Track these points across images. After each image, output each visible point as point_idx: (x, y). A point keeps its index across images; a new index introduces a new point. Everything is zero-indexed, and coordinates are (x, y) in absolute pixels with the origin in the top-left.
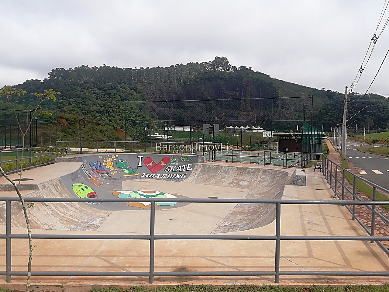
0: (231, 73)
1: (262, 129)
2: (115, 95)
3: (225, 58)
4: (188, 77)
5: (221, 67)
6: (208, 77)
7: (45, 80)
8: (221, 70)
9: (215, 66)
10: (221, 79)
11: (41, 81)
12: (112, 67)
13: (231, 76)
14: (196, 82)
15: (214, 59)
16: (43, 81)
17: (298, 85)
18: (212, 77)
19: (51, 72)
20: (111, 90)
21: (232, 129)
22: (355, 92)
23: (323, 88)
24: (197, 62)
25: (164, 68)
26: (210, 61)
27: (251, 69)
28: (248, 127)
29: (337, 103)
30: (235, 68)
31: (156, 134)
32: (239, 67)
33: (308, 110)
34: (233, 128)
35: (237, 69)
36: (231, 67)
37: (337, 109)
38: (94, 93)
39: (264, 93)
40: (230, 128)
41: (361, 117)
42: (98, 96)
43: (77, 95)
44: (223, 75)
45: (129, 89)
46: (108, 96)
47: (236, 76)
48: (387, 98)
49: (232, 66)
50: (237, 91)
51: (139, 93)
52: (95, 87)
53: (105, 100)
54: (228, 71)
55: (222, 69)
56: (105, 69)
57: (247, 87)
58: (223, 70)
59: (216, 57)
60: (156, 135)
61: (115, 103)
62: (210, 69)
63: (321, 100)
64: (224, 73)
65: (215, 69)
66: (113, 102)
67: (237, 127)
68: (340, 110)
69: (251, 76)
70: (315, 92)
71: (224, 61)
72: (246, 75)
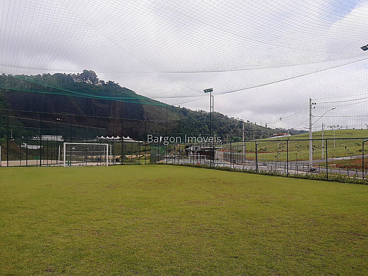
0: (100, 86)
1: (131, 140)
3: (94, 72)
4: (56, 87)
5: (89, 80)
6: (78, 88)
8: (90, 83)
9: (83, 78)
10: (91, 91)
13: (100, 89)
15: (83, 72)
17: (159, 102)
18: (81, 89)
21: (104, 139)
22: (203, 110)
23: (179, 106)
24: (65, 73)
25: (29, 76)
26: (78, 74)
27: (118, 85)
28: (118, 138)
29: (190, 119)
30: (102, 82)
32: (108, 81)
35: (105, 83)
36: (99, 81)
37: (191, 123)
39: (131, 107)
40: (101, 139)
41: (208, 130)
47: (105, 90)
54: (96, 85)
55: (90, 82)
58: (92, 83)
59: (84, 70)
60: (24, 145)
62: (78, 80)
63: (178, 116)
64: (93, 86)
65: (84, 81)
67: (108, 138)
68: (193, 124)
69: (119, 90)
70: (172, 108)
71: (92, 75)
72: (114, 90)
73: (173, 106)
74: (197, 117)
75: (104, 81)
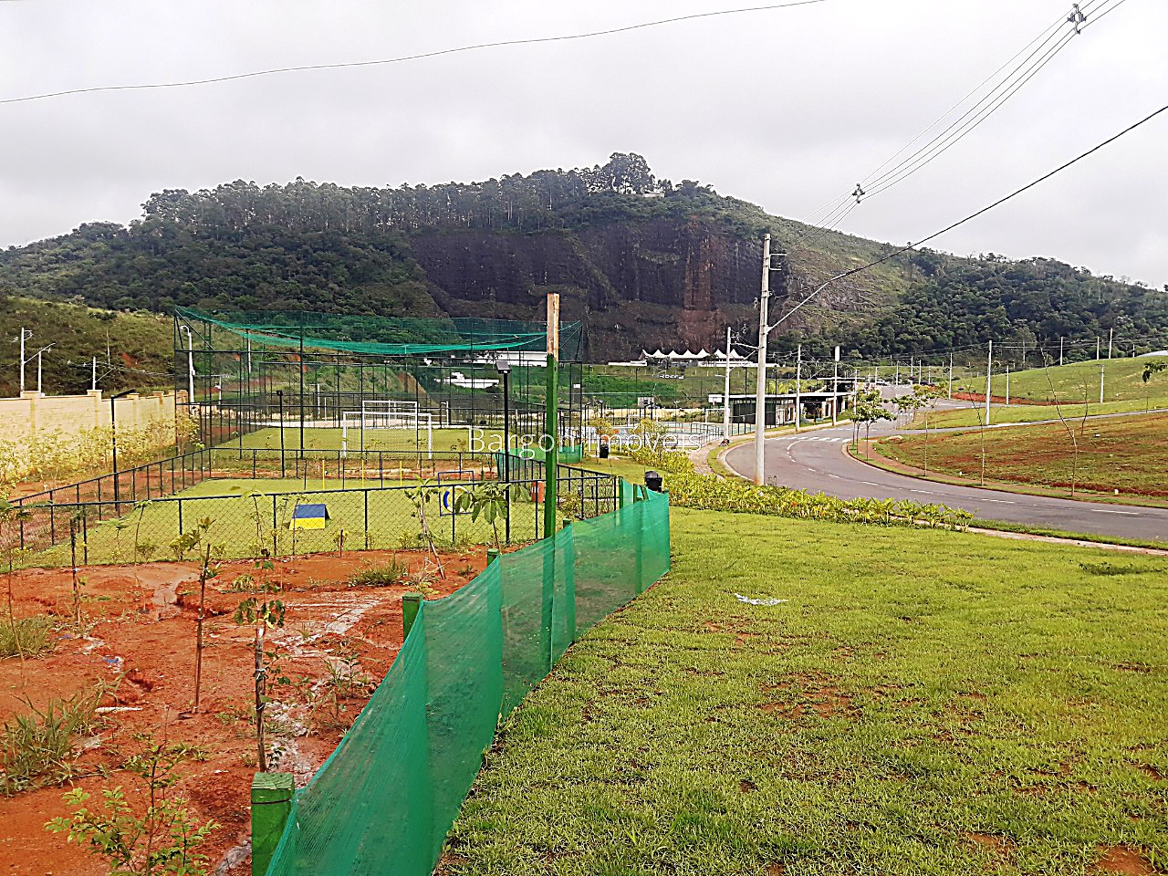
0: (656, 200)
1: (741, 360)
2: (333, 265)
3: (639, 156)
4: (538, 212)
5: (628, 184)
6: (593, 212)
7: (135, 225)
8: (630, 192)
9: (611, 178)
10: (630, 217)
11: (121, 226)
12: (320, 185)
13: (654, 211)
14: (559, 226)
15: (609, 161)
16: (129, 229)
17: (841, 233)
18: (603, 213)
19: (151, 200)
20: (322, 253)
21: (662, 359)
22: (996, 255)
23: (910, 243)
24: (560, 169)
25: (467, 186)
26: (597, 166)
27: (712, 190)
28: (703, 354)
29: (946, 285)
30: (665, 184)
31: (453, 374)
32: (680, 182)
33: (868, 306)
34: (664, 356)
35: (674, 188)
36: (657, 183)
37: (945, 301)
38: (274, 261)
39: (747, 257)
40: (654, 358)
41: (1006, 323)
42: (287, 268)
43: (228, 268)
44: (634, 205)
45: (371, 247)
46: (315, 269)
47: (669, 209)
48: (1078, 269)
49: (659, 181)
50: (672, 251)
51: (401, 258)
52: (276, 244)
53: (310, 281)
54: (647, 195)
55: (630, 188)
56: (301, 189)
57: (700, 240)
58: (635, 192)
59: (614, 154)
60: (455, 377)
61: (337, 288)
62: (597, 187)
63: (902, 276)
64: (636, 200)
65: (612, 188)
66: (331, 285)
67: (673, 355)
68: (953, 303)
69: (710, 208)
70: (886, 254)
71: (635, 166)
72: (697, 207)
73: (887, 246)
74: (972, 279)
75: (669, 182)
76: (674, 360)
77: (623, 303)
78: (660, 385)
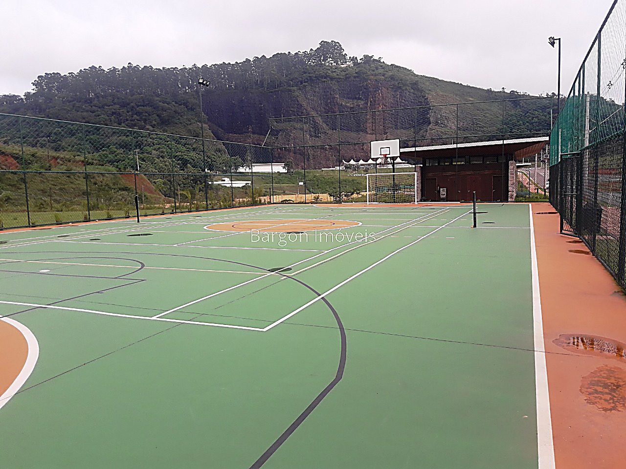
0: (348, 68)
1: (404, 163)
2: (149, 115)
3: (337, 43)
4: (276, 78)
5: (331, 59)
6: (310, 77)
7: (28, 95)
8: (332, 64)
9: (321, 57)
10: (332, 79)
11: (19, 96)
12: (142, 67)
13: (347, 74)
14: (289, 86)
15: (319, 46)
16: (23, 97)
17: (461, 84)
18: (316, 77)
19: (37, 80)
20: (143, 107)
21: (354, 165)
22: (556, 94)
23: (503, 88)
24: (289, 52)
25: (232, 65)
26: (311, 50)
28: (380, 160)
29: (528, 112)
30: (354, 59)
31: (223, 179)
32: (363, 57)
33: (480, 127)
34: (355, 163)
35: (359, 61)
36: (348, 58)
37: (528, 122)
38: (113, 113)
39: (404, 100)
40: (350, 164)
42: (121, 118)
43: (84, 119)
44: (335, 72)
45: (174, 103)
46: (138, 118)
47: (356, 73)
48: (608, 100)
49: (350, 57)
50: (359, 99)
51: (192, 109)
52: (115, 104)
53: (135, 125)
54: (342, 66)
55: (332, 62)
56: (131, 71)
57: (375, 91)
58: (335, 64)
59: (322, 41)
60: (224, 181)
61: (151, 128)
62: (312, 62)
63: (500, 109)
64: (336, 68)
65: (321, 62)
66: (147, 127)
67: (361, 162)
69: (381, 71)
70: (489, 95)
71: (335, 49)
72: (373, 71)
73: (489, 91)
74: (544, 108)
75: (356, 58)
76: (362, 165)
77: (330, 132)
78: (353, 180)
